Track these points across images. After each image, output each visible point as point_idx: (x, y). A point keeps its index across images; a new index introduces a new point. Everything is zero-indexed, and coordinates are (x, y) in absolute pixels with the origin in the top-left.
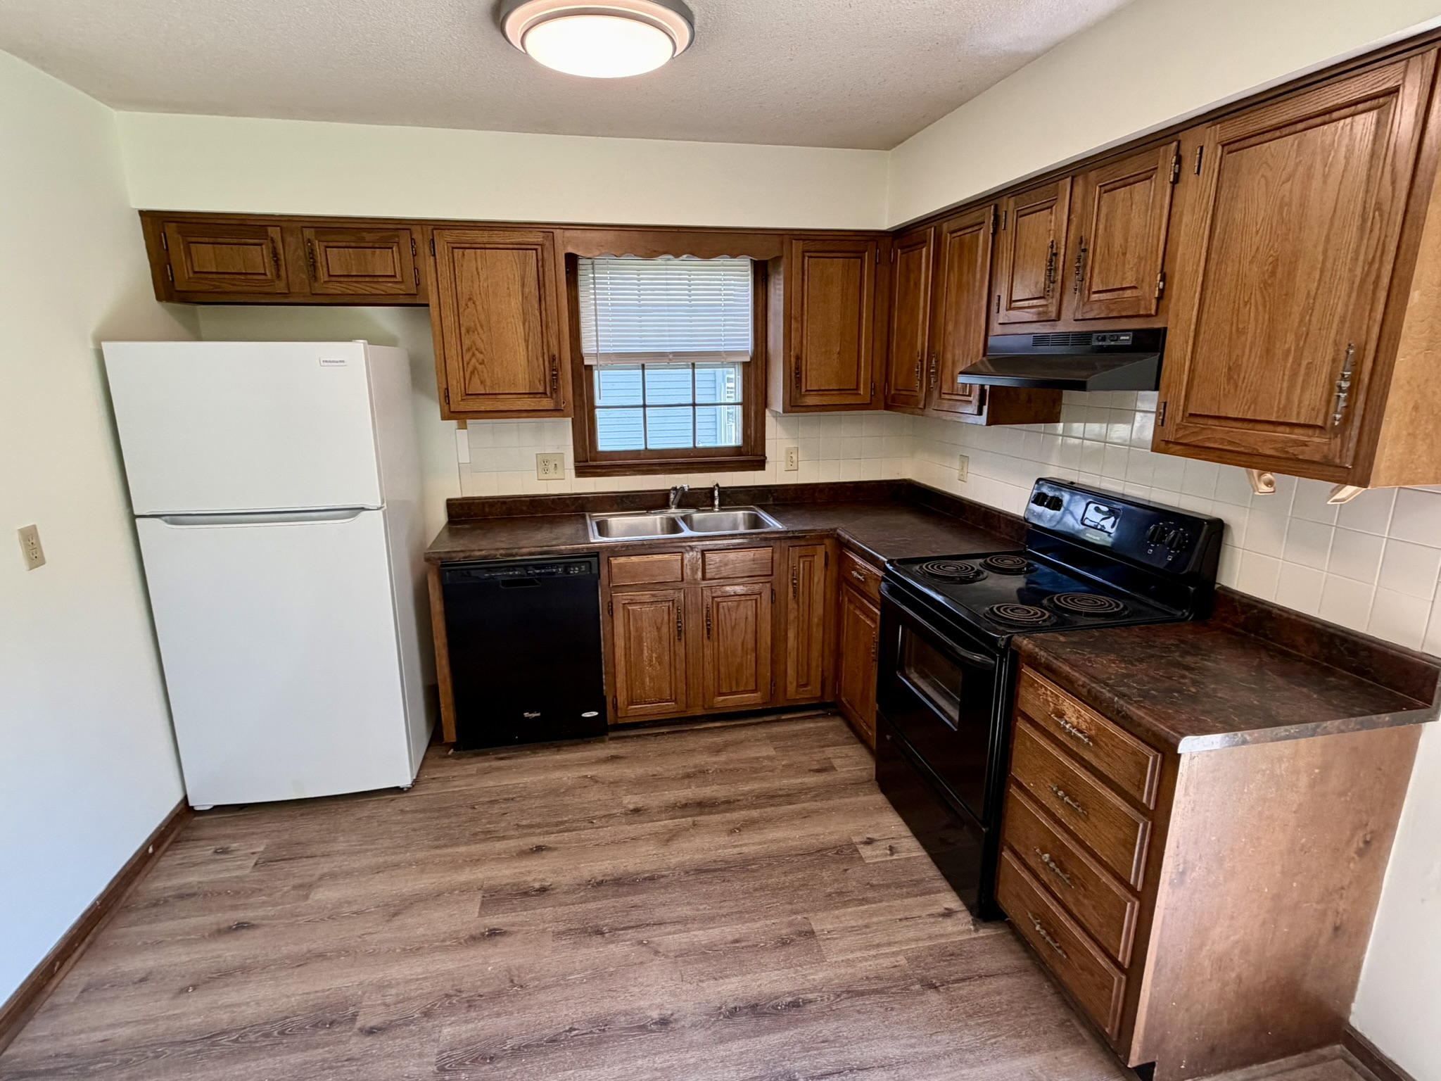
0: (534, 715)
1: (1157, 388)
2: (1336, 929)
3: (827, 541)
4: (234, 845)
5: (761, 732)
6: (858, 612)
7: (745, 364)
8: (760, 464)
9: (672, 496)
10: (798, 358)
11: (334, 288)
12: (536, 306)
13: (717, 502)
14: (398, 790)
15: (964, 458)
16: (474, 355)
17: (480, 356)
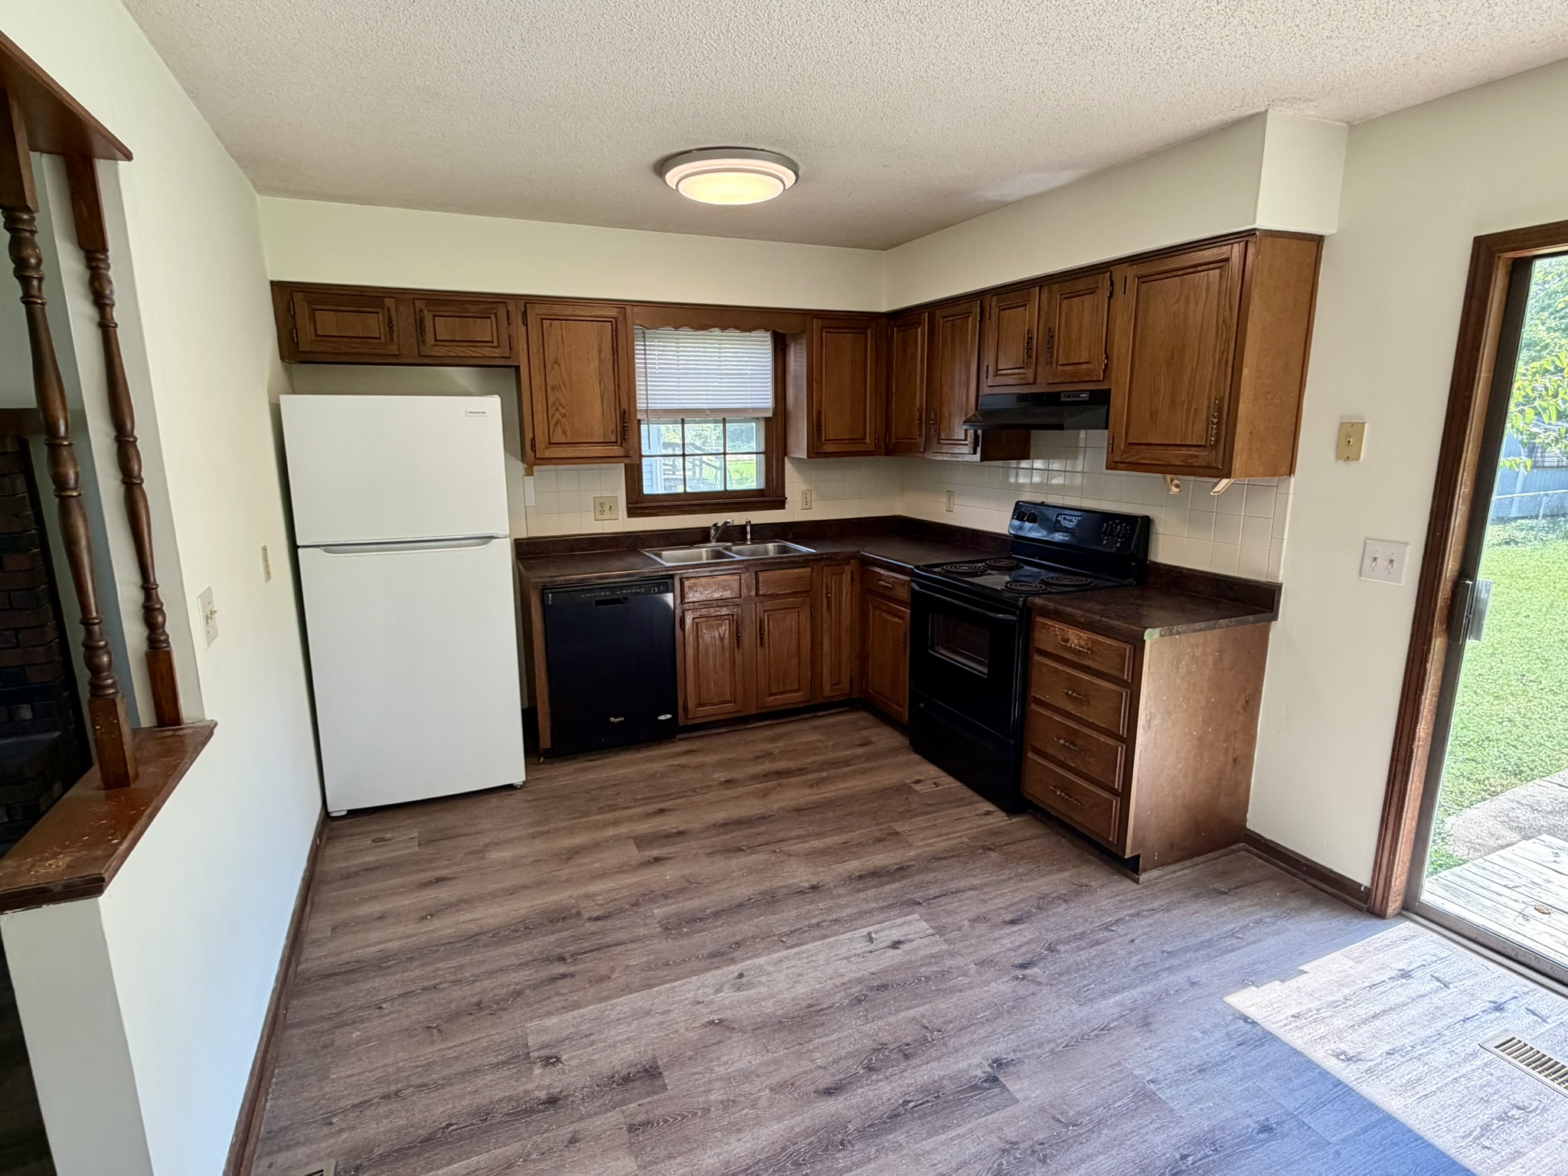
0: (618, 720)
1: (1107, 428)
2: (1235, 760)
3: (852, 561)
4: (388, 836)
5: (803, 725)
6: (884, 615)
7: (767, 419)
8: (780, 503)
9: (713, 532)
10: (819, 413)
11: (440, 351)
12: (611, 369)
13: (749, 537)
14: (510, 787)
15: (950, 494)
16: (557, 410)
17: (564, 411)
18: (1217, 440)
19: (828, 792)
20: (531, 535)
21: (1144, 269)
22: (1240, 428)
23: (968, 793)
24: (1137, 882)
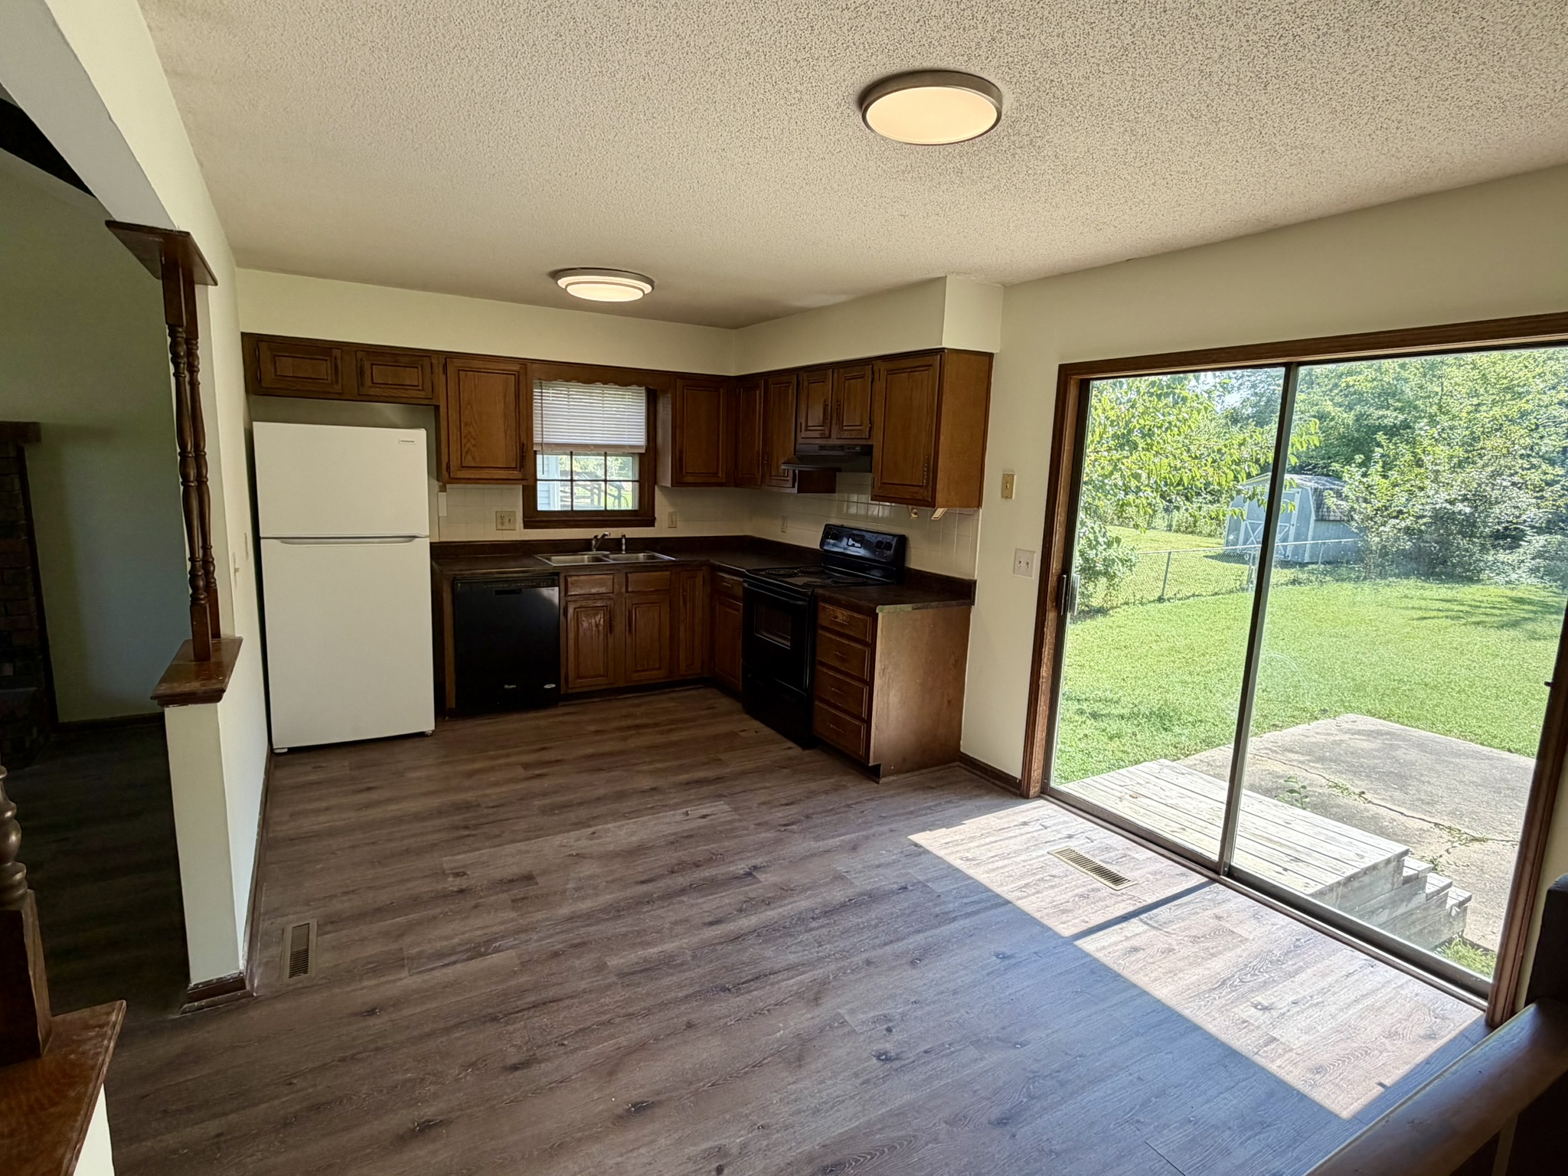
0: (512, 686)
1: (871, 472)
2: (949, 702)
3: (704, 568)
4: (324, 765)
5: (664, 697)
6: (726, 609)
7: (640, 454)
8: (651, 522)
9: (594, 542)
10: (681, 452)
11: (373, 391)
12: (513, 410)
13: (624, 547)
14: (421, 735)
15: (784, 518)
16: (469, 440)
17: (473, 442)
18: (928, 483)
19: (675, 737)
20: (443, 539)
21: (891, 365)
22: (940, 475)
23: (779, 737)
24: (878, 783)
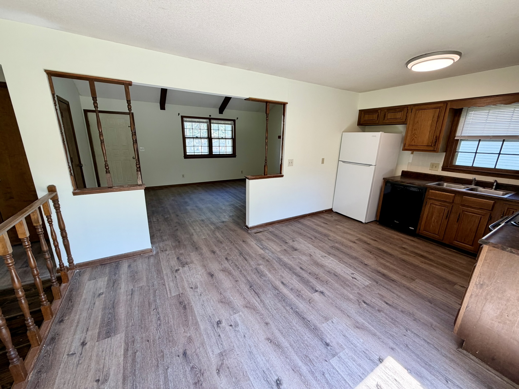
0: (397, 222)
9: (474, 181)
11: (387, 122)
13: (493, 187)
16: (414, 135)
17: (416, 136)
20: (408, 170)
